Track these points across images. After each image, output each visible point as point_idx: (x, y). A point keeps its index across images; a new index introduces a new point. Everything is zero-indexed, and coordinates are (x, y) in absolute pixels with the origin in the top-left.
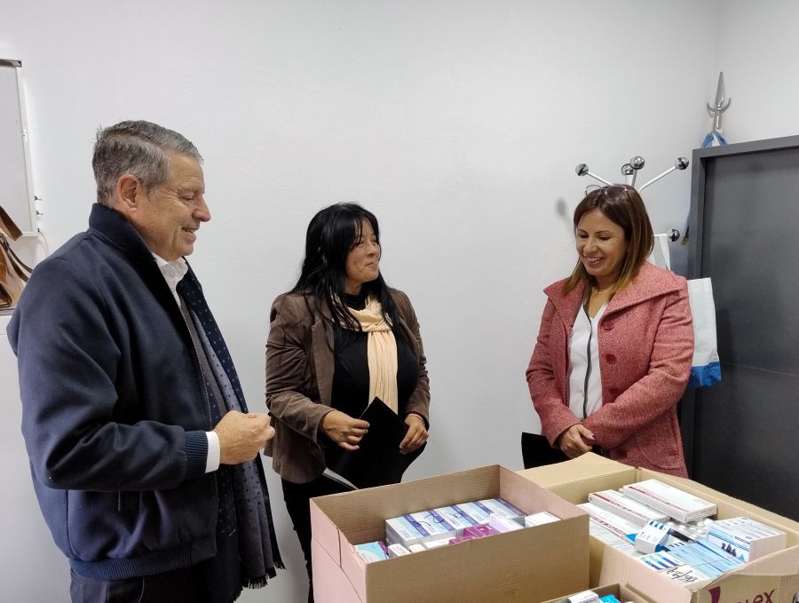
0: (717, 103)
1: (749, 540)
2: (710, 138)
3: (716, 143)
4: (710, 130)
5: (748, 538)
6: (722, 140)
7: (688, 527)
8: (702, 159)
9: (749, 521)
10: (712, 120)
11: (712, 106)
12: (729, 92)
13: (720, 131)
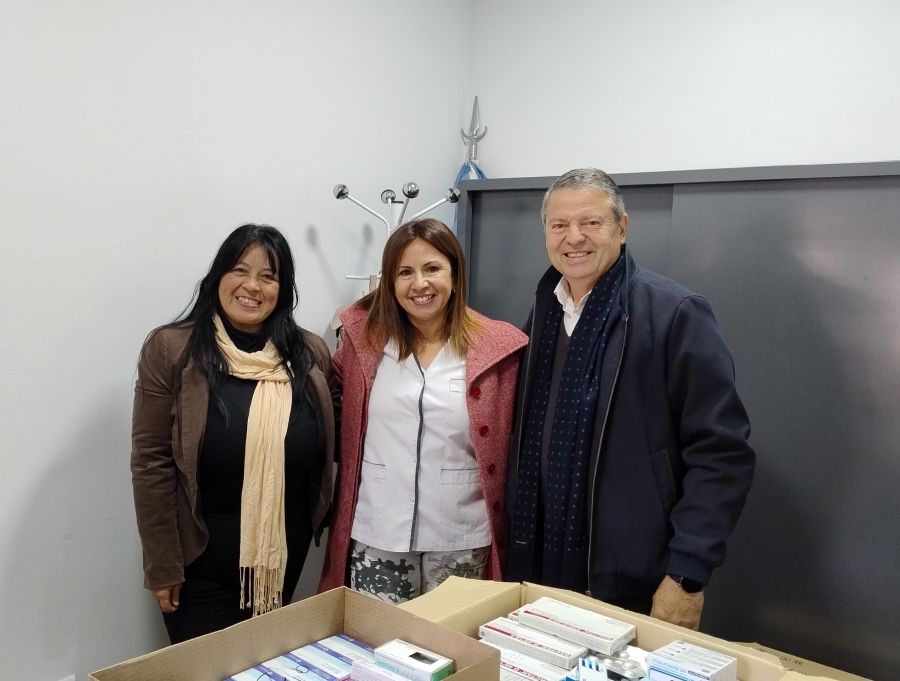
0: (472, 129)
1: (708, 675)
2: (466, 169)
3: (473, 176)
4: (464, 160)
5: (704, 671)
6: (480, 172)
7: (614, 660)
8: (469, 192)
9: (688, 646)
10: (466, 148)
11: (466, 132)
12: (485, 119)
13: (476, 162)
